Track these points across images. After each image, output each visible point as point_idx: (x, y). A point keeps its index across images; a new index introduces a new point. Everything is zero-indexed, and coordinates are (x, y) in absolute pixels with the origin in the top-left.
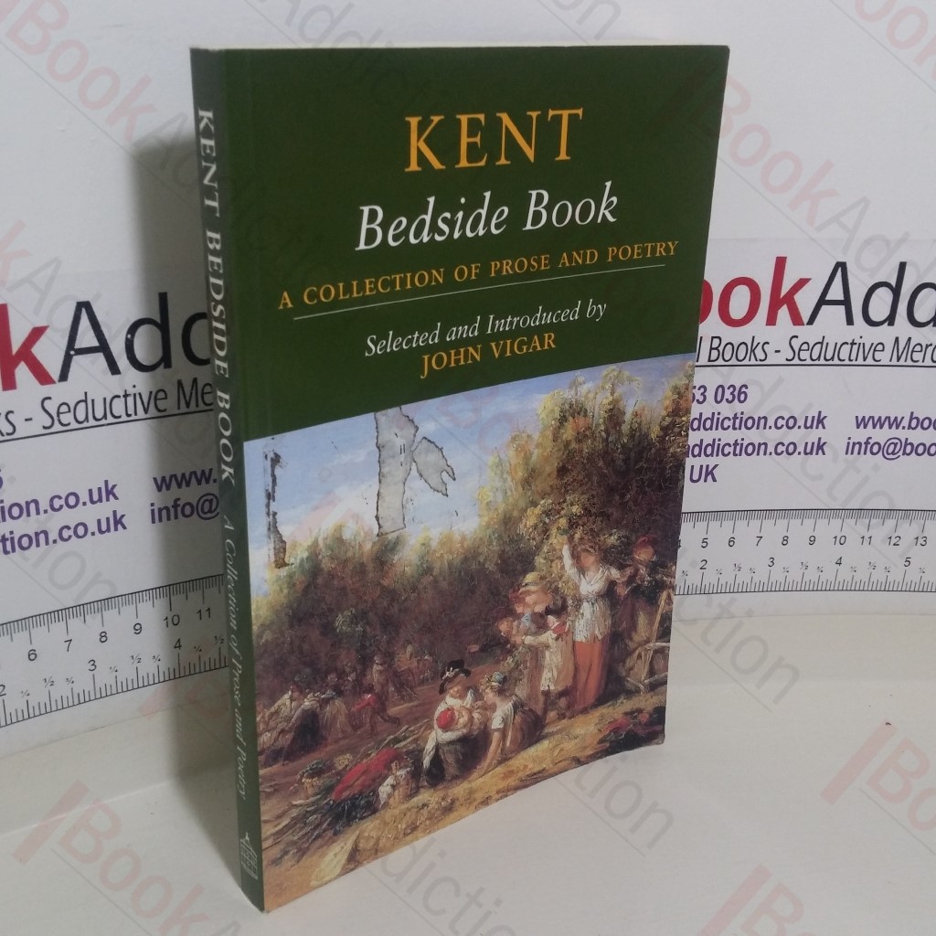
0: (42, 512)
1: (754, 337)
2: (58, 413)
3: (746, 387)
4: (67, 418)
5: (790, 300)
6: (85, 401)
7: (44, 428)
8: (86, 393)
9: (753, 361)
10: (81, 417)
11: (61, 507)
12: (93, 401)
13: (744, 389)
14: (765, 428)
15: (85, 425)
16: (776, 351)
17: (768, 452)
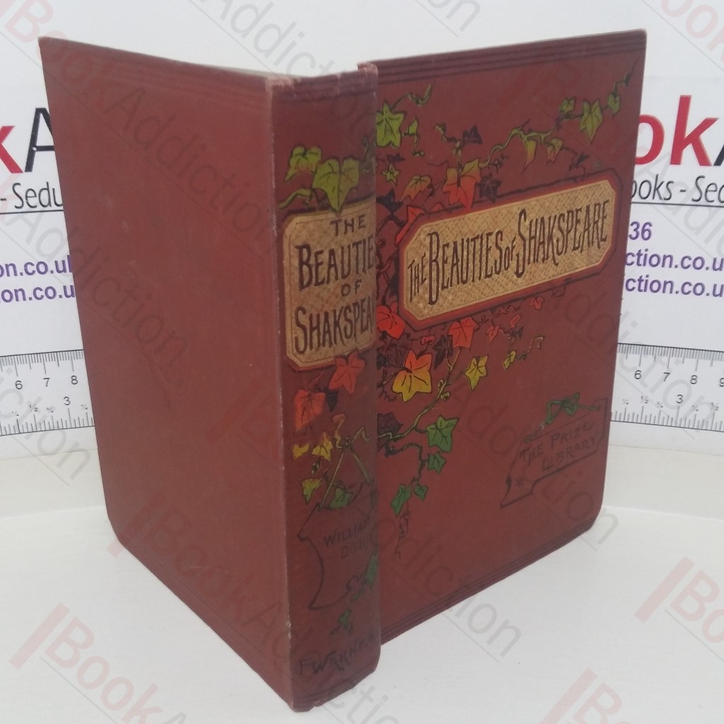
0: (18, 274)
1: (657, 176)
2: (27, 197)
3: (650, 225)
4: (33, 201)
5: (695, 139)
6: (48, 189)
7: (16, 207)
8: (47, 183)
9: (657, 200)
10: (45, 202)
11: (34, 272)
12: (54, 189)
13: (647, 227)
14: (670, 266)
15: (48, 208)
16: (682, 191)
17: (674, 291)
